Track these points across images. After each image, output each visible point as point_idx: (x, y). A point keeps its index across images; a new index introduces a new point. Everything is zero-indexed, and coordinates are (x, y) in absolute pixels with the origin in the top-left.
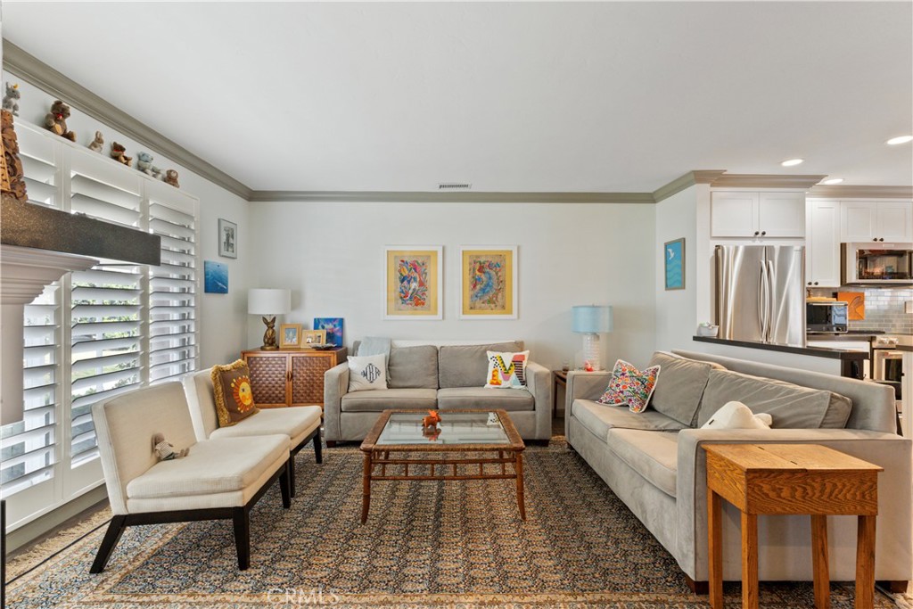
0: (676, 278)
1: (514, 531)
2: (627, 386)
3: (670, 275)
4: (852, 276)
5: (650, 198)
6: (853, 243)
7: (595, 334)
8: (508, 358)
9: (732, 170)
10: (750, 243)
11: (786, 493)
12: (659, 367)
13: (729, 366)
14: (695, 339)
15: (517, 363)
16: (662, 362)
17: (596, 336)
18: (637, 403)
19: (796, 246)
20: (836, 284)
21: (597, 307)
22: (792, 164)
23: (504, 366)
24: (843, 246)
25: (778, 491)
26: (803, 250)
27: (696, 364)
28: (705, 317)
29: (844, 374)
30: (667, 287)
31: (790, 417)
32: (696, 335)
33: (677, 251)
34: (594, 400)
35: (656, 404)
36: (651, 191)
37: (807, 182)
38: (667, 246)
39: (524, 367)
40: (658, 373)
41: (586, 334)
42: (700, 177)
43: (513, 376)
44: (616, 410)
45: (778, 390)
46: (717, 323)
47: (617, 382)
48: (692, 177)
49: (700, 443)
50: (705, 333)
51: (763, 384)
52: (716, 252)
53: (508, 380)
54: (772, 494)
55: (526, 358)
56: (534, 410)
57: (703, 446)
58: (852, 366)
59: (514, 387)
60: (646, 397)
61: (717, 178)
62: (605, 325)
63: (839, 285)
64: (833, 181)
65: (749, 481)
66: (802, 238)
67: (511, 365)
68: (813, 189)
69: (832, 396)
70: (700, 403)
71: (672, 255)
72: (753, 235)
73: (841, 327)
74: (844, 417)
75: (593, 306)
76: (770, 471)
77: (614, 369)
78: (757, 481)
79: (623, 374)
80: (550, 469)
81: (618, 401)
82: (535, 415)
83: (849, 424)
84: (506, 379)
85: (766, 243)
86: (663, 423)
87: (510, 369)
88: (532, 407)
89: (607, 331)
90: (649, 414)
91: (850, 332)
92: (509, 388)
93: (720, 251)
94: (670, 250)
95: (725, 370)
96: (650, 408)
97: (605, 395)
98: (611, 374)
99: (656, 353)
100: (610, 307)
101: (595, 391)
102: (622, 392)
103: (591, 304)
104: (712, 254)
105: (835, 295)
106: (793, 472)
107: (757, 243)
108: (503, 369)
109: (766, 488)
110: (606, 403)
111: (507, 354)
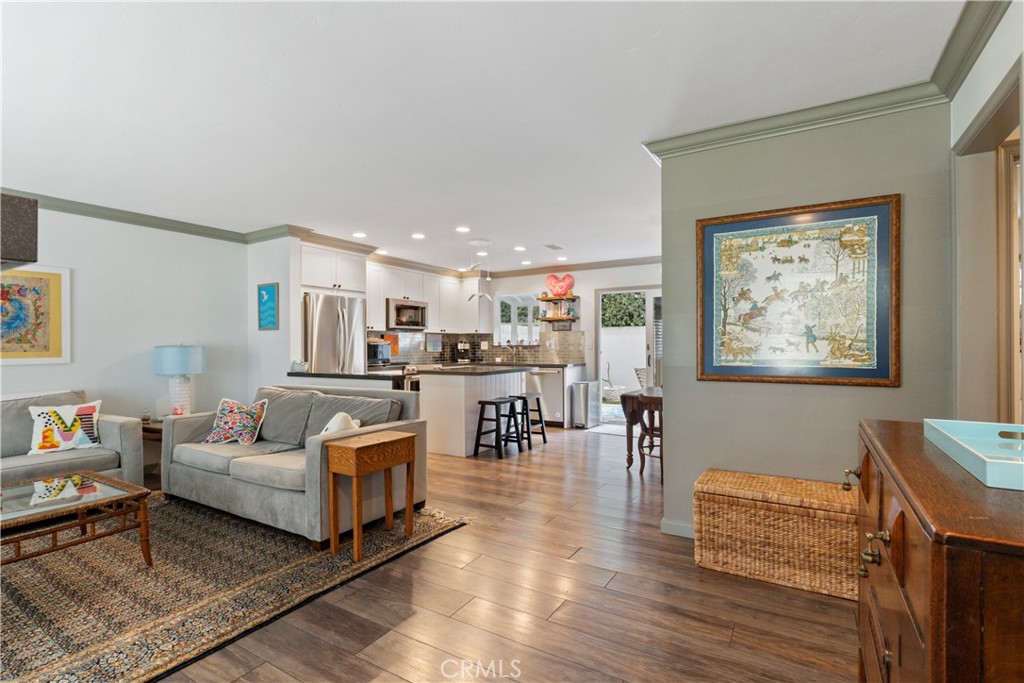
0: (269, 318)
1: (144, 577)
2: (237, 421)
3: (263, 316)
4: (393, 325)
5: (242, 239)
6: (394, 300)
7: (184, 376)
8: (69, 413)
9: (318, 230)
10: (329, 293)
11: (375, 459)
12: (266, 400)
13: (325, 392)
14: (289, 374)
15: (85, 418)
16: (269, 395)
17: (185, 378)
18: (248, 436)
19: (359, 298)
20: (383, 328)
21: (186, 347)
22: (359, 236)
23: (63, 423)
24: (387, 300)
25: (371, 458)
26: (364, 302)
27: (301, 394)
28: (297, 356)
29: (394, 388)
30: (261, 327)
31: (371, 419)
32: (289, 371)
33: (269, 295)
34: (199, 442)
35: (265, 434)
36: (244, 232)
37: (366, 250)
38: (260, 288)
39: (95, 419)
40: (266, 406)
41: (172, 376)
42: (293, 231)
43: (79, 433)
44: (228, 446)
45: (363, 403)
46: (306, 360)
47: (225, 419)
48: (286, 230)
49: (324, 442)
50: (298, 369)
51: (353, 401)
52: (305, 298)
53: (70, 440)
54: (369, 461)
55: (98, 410)
56: (119, 466)
57: (326, 444)
58: (398, 383)
59: (81, 447)
60: (256, 429)
61: (306, 235)
62: (197, 364)
63: (385, 329)
64: (382, 252)
65: (358, 457)
66: (363, 293)
67: (75, 420)
68: (371, 255)
69: (392, 402)
70: (306, 424)
71: (266, 297)
72: (332, 286)
73: (386, 361)
74: (397, 414)
75: (182, 346)
76: (368, 447)
77: (219, 408)
78: (362, 455)
79: (231, 411)
80: (154, 522)
81: (226, 439)
82: (121, 473)
83: (400, 418)
84: (67, 438)
85: (341, 294)
86: (277, 447)
87: (73, 425)
88: (117, 464)
89: (199, 371)
90: (259, 443)
91: (392, 364)
92: (73, 449)
93: (308, 298)
94: (264, 293)
95: (323, 395)
96: (260, 439)
97: (212, 435)
98: (215, 414)
99: (260, 389)
100: (204, 347)
101: (200, 432)
102: (232, 428)
103: (179, 344)
104: (302, 300)
105: (382, 337)
106: (379, 445)
107: (335, 293)
108: (62, 427)
109: (366, 458)
110: (213, 442)
111: (67, 408)
